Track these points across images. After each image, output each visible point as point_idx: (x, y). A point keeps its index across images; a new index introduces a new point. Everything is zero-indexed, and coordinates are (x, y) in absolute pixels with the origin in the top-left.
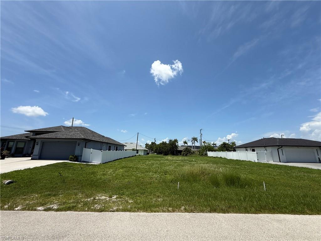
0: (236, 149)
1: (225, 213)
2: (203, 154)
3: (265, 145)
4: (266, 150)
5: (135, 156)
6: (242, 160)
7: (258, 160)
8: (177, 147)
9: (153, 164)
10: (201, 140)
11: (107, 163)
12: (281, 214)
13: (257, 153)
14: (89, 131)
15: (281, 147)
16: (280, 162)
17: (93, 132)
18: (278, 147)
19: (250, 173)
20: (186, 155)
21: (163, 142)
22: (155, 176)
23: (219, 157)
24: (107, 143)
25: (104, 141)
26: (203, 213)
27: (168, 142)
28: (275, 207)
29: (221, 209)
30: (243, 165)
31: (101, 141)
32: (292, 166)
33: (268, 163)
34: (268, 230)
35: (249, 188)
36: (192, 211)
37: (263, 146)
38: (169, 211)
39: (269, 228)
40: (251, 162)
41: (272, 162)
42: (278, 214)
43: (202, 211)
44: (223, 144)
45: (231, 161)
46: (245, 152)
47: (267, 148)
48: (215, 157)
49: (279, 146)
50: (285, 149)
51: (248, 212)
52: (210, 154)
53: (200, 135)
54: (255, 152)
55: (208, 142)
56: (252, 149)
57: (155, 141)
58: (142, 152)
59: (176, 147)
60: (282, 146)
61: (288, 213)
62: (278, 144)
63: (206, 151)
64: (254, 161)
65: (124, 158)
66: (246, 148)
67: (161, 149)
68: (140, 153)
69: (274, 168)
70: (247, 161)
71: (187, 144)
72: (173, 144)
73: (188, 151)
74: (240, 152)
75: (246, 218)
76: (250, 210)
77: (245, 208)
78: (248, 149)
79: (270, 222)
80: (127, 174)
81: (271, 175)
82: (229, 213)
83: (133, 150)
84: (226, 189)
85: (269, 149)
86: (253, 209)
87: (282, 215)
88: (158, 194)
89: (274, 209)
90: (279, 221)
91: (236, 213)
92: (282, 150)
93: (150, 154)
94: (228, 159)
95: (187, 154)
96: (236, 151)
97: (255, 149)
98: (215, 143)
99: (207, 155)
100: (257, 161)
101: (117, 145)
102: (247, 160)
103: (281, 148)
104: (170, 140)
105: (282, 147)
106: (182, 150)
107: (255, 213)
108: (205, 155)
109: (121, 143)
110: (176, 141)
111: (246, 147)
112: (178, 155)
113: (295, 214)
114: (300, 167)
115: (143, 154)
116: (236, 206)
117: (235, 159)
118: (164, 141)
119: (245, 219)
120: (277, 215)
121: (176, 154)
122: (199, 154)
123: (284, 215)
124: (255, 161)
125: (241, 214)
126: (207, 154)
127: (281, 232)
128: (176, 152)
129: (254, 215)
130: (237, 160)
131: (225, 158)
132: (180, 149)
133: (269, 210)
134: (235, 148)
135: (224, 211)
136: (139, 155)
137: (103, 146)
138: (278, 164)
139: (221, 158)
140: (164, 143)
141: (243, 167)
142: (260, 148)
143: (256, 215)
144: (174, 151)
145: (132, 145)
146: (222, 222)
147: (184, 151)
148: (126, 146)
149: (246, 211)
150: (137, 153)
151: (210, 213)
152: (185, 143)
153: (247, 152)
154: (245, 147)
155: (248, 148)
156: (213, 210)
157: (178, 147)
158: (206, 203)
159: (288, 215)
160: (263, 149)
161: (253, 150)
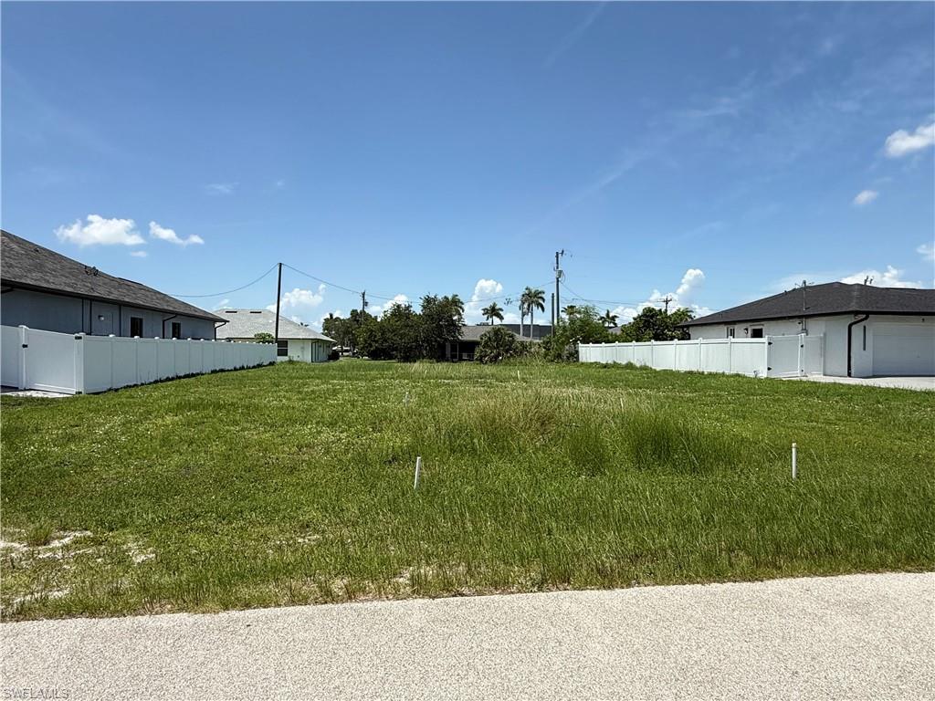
0: (692, 331)
1: (610, 587)
2: (559, 356)
3: (804, 311)
4: (805, 330)
5: (272, 364)
6: (710, 374)
7: (769, 369)
8: (455, 325)
9: (335, 393)
10: (556, 298)
11: (116, 390)
12: (864, 571)
13: (770, 343)
14: (15, 246)
15: (864, 316)
16: (849, 375)
17: (37, 249)
18: (851, 319)
19: (737, 417)
20: (494, 360)
21: (399, 306)
22: (324, 436)
23: (624, 363)
24: (120, 305)
25: (101, 292)
26: (503, 593)
27: (417, 309)
28: (839, 546)
29: (598, 570)
30: (711, 388)
31: (83, 291)
32: (892, 386)
33: (804, 379)
34: (813, 659)
35: (729, 472)
36: (448, 588)
37: (797, 314)
38: (328, 596)
39: (815, 648)
40: (744, 377)
41: (817, 377)
42: (849, 572)
43: (500, 584)
44: (644, 315)
45: (669, 375)
46: (724, 340)
47: (811, 323)
48: (605, 366)
49: (856, 313)
50: (877, 326)
51: (720, 577)
52: (590, 353)
53: (555, 275)
54: (765, 339)
55: (584, 304)
56: (754, 330)
57: (365, 304)
58: (303, 348)
59: (454, 327)
60: (868, 314)
61: (894, 569)
62: (854, 307)
63: (575, 343)
64: (752, 375)
65: (214, 372)
66: (731, 327)
67: (389, 335)
68: (294, 353)
69: (826, 397)
70: (728, 376)
71: (501, 318)
72: (442, 314)
73: (501, 345)
74: (705, 341)
75: (709, 603)
76: (731, 565)
77: (709, 560)
78: (739, 329)
79: (820, 618)
80: (192, 432)
81: (817, 422)
82: (629, 586)
83: (263, 339)
84: (631, 480)
85: (818, 328)
86: (744, 560)
87: (869, 576)
88: (312, 514)
89: (832, 552)
90: (859, 609)
91: (666, 580)
92: (865, 327)
93: (341, 359)
94: (658, 369)
95: (499, 355)
96: (689, 339)
97: (765, 327)
98: (611, 315)
99: (578, 358)
100: (764, 374)
101: (176, 314)
102: (727, 372)
103: (863, 323)
104: (428, 300)
105: (866, 319)
106: (478, 339)
107: (752, 577)
108: (568, 358)
109: (196, 309)
110: (455, 304)
111: (728, 321)
112: (461, 360)
113: (921, 571)
114: (921, 392)
115: (308, 358)
116: (669, 552)
117: (683, 368)
118: (402, 300)
119: (703, 612)
120: (847, 577)
121: (453, 357)
122: (546, 355)
123: (877, 577)
124: (759, 375)
125: (688, 587)
126: (577, 352)
127: (873, 663)
128: (453, 349)
129: (745, 585)
130: (691, 373)
131: (644, 368)
132: (467, 336)
133: (813, 558)
134: (688, 327)
135: (606, 579)
136: (291, 362)
137: (95, 317)
138: (841, 382)
139: (630, 366)
140: (400, 313)
141: (709, 396)
142: (782, 325)
143: (757, 585)
144: (442, 347)
145: (260, 319)
146: (588, 636)
147: (486, 343)
148: (226, 322)
149: (713, 570)
150: (283, 352)
151: (540, 589)
152: (493, 311)
153: (733, 340)
154: (726, 323)
155: (736, 327)
156: (558, 575)
157: (463, 329)
158: (528, 547)
159: (894, 575)
160: (795, 326)
161: (758, 334)
